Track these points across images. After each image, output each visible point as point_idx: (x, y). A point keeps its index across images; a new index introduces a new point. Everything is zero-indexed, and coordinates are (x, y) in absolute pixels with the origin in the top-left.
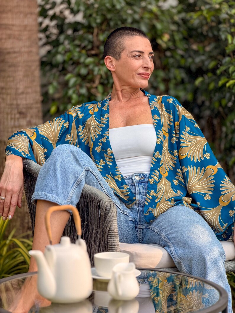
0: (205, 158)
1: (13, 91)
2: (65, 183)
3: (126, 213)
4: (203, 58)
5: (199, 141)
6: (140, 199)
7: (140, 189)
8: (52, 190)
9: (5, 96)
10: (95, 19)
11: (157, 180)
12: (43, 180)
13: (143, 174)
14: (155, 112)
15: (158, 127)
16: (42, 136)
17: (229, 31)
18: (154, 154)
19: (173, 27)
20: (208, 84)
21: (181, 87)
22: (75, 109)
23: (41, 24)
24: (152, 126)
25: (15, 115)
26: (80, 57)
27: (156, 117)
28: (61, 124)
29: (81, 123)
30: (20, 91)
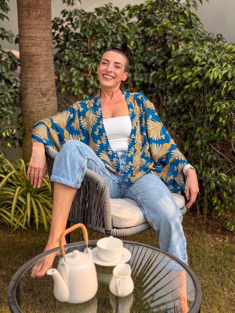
0: (161, 138)
1: (38, 80)
2: (73, 170)
3: (113, 179)
4: (155, 58)
5: (158, 126)
6: (123, 168)
7: (122, 161)
8: (64, 176)
9: (32, 83)
10: (88, 33)
11: (133, 154)
12: (57, 167)
13: (124, 151)
14: (130, 106)
15: (133, 117)
16: (55, 124)
17: (173, 42)
18: (131, 136)
19: (136, 37)
20: (159, 75)
21: (141, 75)
22: (77, 105)
23: (54, 33)
24: (129, 117)
25: (39, 95)
26: (79, 57)
27: (131, 109)
28: (68, 115)
29: (82, 114)
30: (42, 80)
